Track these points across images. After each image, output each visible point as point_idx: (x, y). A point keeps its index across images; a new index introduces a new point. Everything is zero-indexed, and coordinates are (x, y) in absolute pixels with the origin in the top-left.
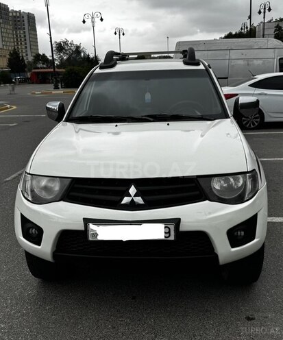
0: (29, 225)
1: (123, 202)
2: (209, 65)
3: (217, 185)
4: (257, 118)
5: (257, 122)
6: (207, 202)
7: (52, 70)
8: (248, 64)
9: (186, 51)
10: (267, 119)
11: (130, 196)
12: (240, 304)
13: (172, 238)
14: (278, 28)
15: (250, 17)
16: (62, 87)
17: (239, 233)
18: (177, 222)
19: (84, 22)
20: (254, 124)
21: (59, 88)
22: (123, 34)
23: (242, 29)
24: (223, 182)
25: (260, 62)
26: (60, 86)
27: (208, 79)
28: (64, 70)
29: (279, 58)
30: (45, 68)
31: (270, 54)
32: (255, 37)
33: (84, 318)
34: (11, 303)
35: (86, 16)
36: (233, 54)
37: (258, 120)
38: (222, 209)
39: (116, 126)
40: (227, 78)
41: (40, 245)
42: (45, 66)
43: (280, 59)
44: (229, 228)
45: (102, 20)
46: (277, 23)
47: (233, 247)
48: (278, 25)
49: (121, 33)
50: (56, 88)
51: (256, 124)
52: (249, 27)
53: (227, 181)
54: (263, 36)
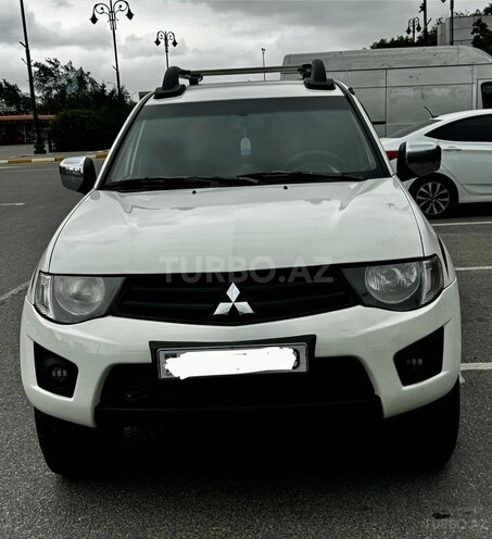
0: (51, 362)
1: (217, 312)
2: (350, 89)
3: (374, 284)
4: (444, 196)
5: (444, 203)
6: (359, 307)
7: (31, 116)
8: (423, 96)
9: (308, 66)
10: (463, 198)
11: (230, 301)
12: (424, 496)
13: (303, 368)
14: (479, 26)
15: (424, 8)
16: (50, 151)
17: (414, 361)
18: (310, 340)
19: (94, 20)
20: (439, 208)
21: (45, 152)
22: (175, 44)
23: (409, 31)
24: (383, 277)
25: (444, 91)
26: (47, 148)
27: (350, 113)
28: (52, 116)
29: (481, 82)
30: (12, 113)
31: (464, 75)
32: (435, 44)
33: (149, 530)
34: (11, 515)
35: (98, 8)
36: (394, 78)
37: (447, 200)
38: (384, 319)
39: (194, 192)
40: (384, 123)
41: (71, 396)
42: (13, 109)
43: (483, 85)
44: (397, 350)
45: (130, 15)
46: (477, 18)
47: (405, 384)
48: (479, 21)
49: (170, 42)
50: (40, 151)
51: (444, 208)
52: (422, 26)
53: (391, 276)
54: (452, 43)
